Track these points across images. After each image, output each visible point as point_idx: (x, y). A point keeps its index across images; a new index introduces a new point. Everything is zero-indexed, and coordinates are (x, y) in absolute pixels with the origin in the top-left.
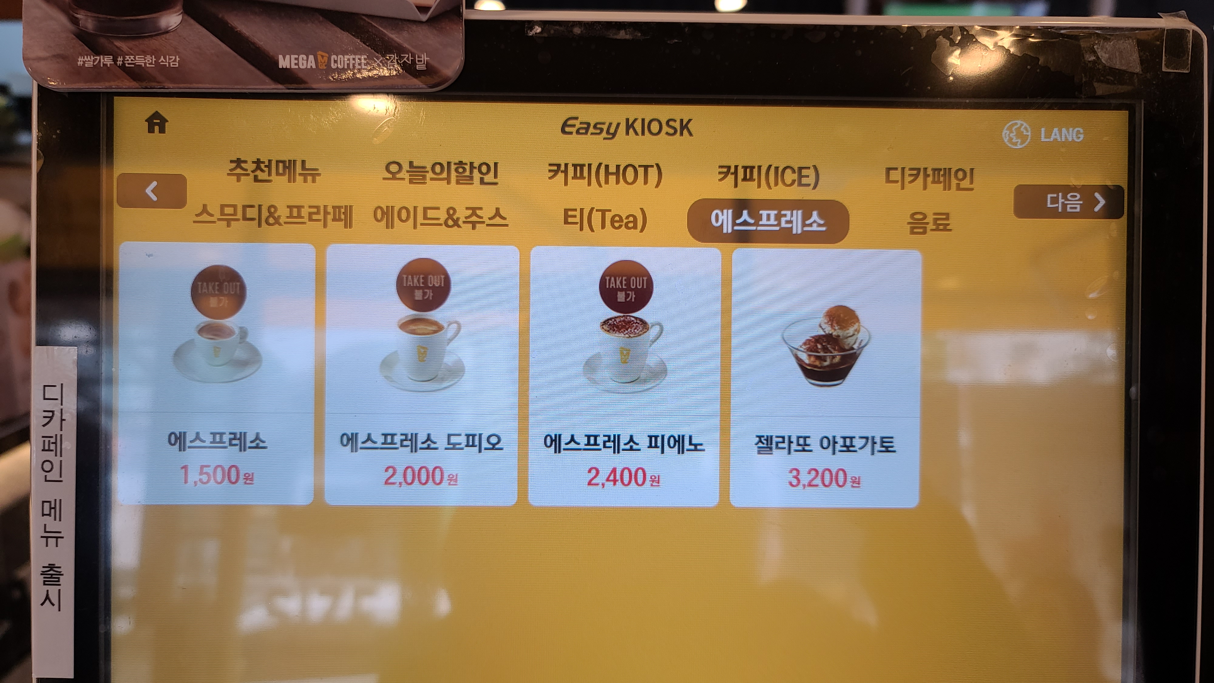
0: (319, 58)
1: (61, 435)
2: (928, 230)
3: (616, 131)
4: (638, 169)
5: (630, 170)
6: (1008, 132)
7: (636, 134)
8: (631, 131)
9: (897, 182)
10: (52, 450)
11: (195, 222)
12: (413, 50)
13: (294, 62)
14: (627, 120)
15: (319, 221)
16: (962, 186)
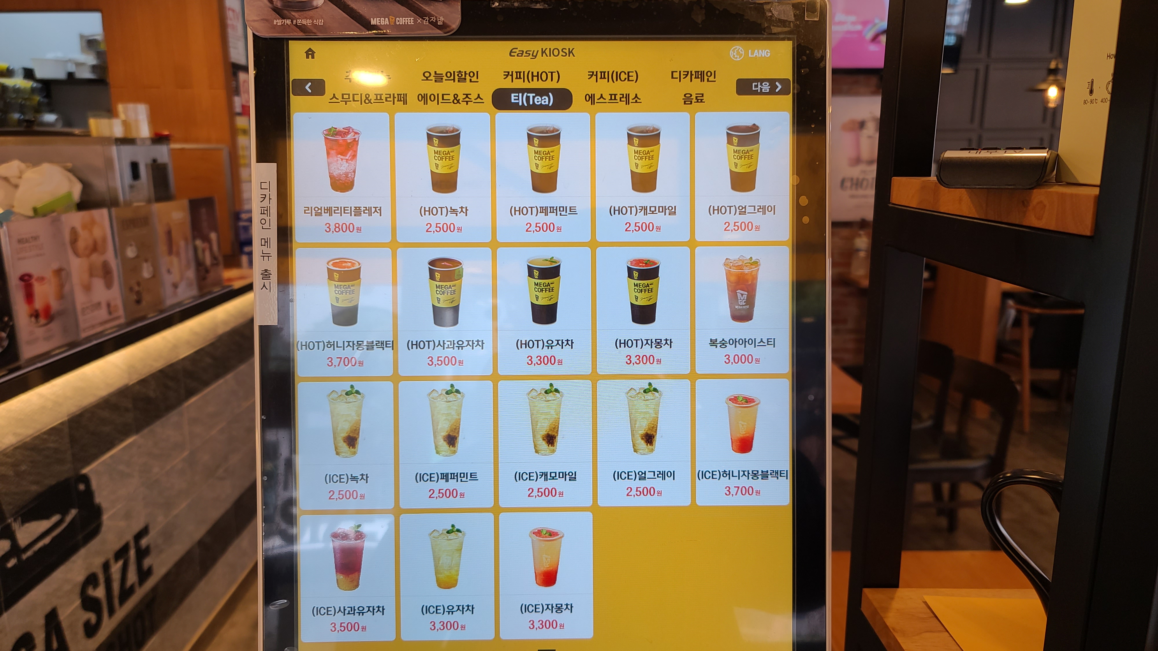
0: (390, 19)
1: (270, 207)
2: (693, 102)
3: (537, 54)
4: (548, 73)
5: (544, 74)
6: (733, 52)
7: (547, 56)
8: (544, 54)
9: (677, 78)
10: (266, 214)
11: (329, 102)
12: (436, 15)
13: (378, 21)
14: (542, 49)
15: (391, 101)
16: (709, 80)
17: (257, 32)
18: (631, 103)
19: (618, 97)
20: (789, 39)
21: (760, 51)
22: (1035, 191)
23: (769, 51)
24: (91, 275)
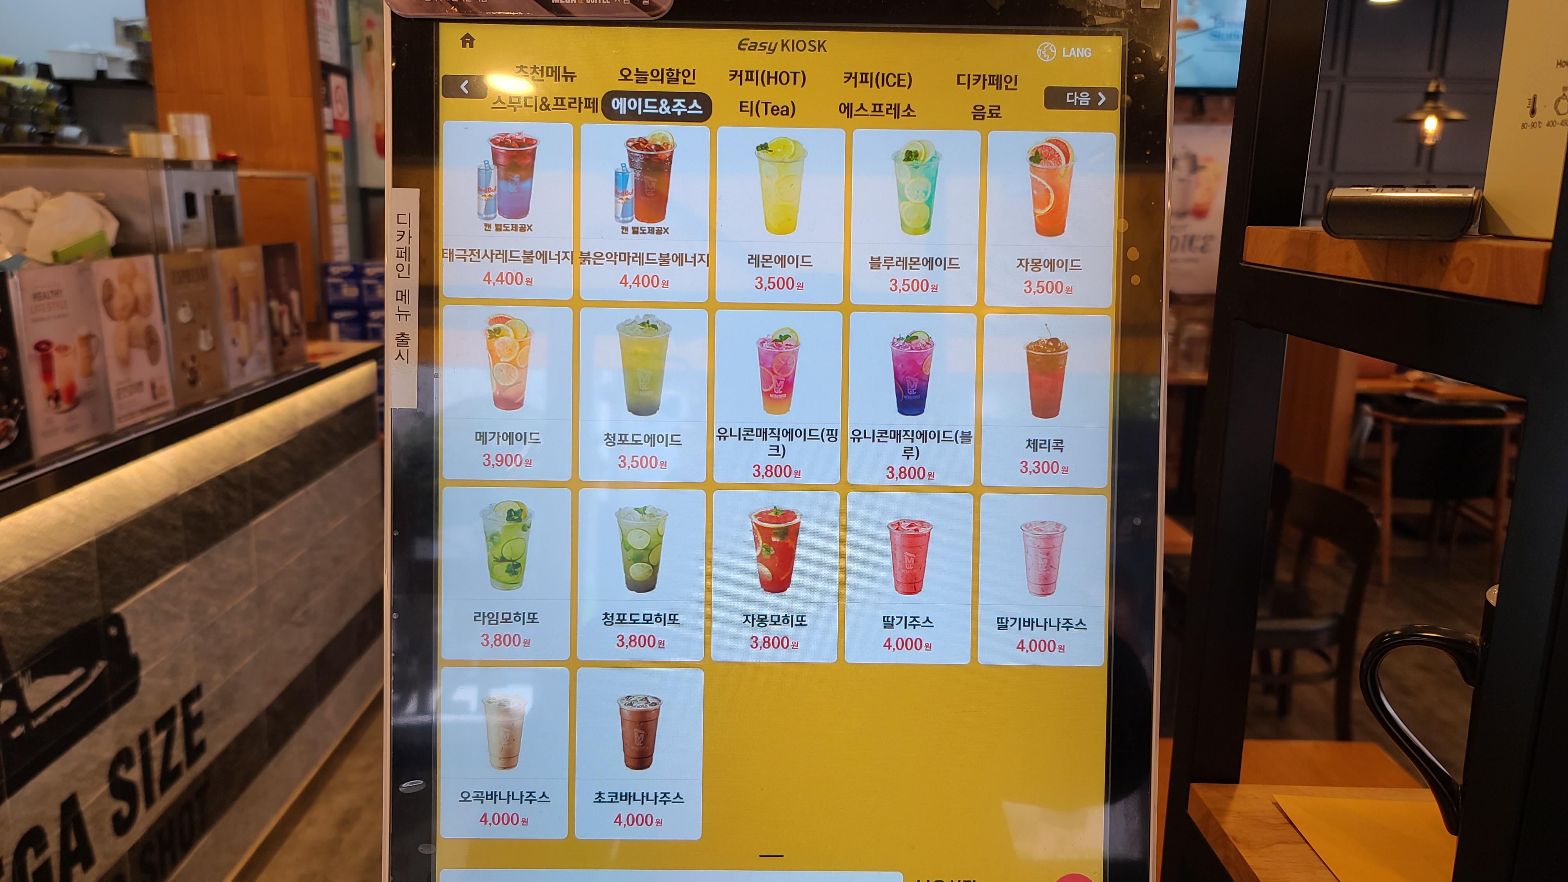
1: (409, 248)
2: (986, 117)
3: (775, 48)
4: (790, 74)
5: (784, 75)
6: (1041, 50)
7: (789, 50)
8: (785, 48)
9: (965, 84)
10: (403, 257)
11: (492, 108)
14: (783, 41)
15: (576, 108)
16: (1009, 87)
17: (398, 10)
18: (902, 116)
19: (884, 108)
20: (1118, 34)
21: (1078, 49)
22: (1458, 244)
23: (1090, 50)
24: (131, 345)
